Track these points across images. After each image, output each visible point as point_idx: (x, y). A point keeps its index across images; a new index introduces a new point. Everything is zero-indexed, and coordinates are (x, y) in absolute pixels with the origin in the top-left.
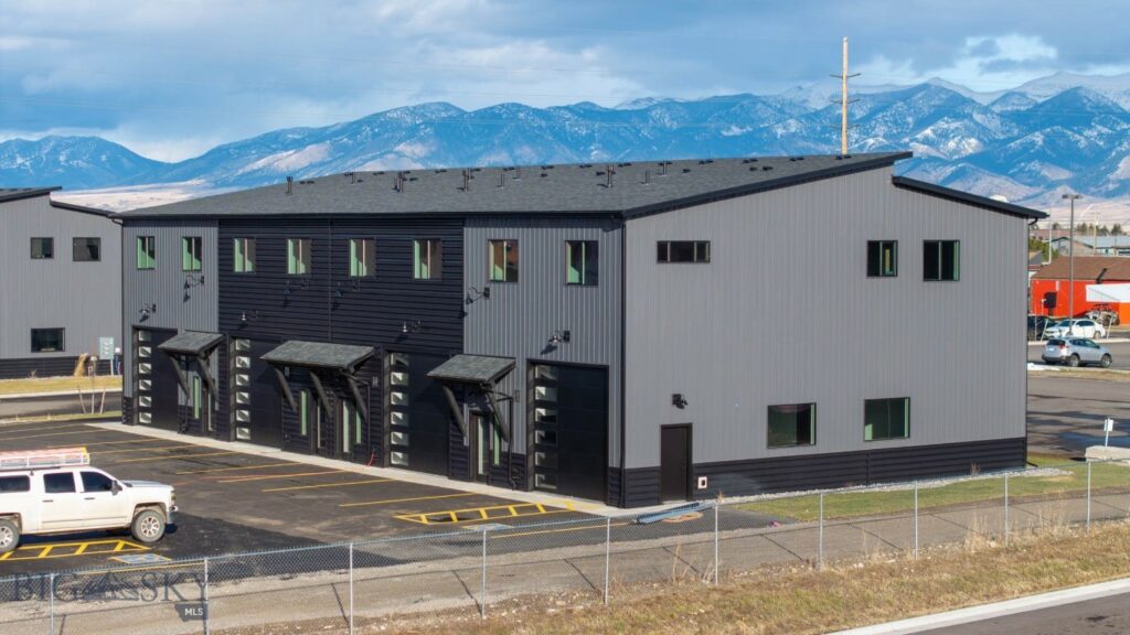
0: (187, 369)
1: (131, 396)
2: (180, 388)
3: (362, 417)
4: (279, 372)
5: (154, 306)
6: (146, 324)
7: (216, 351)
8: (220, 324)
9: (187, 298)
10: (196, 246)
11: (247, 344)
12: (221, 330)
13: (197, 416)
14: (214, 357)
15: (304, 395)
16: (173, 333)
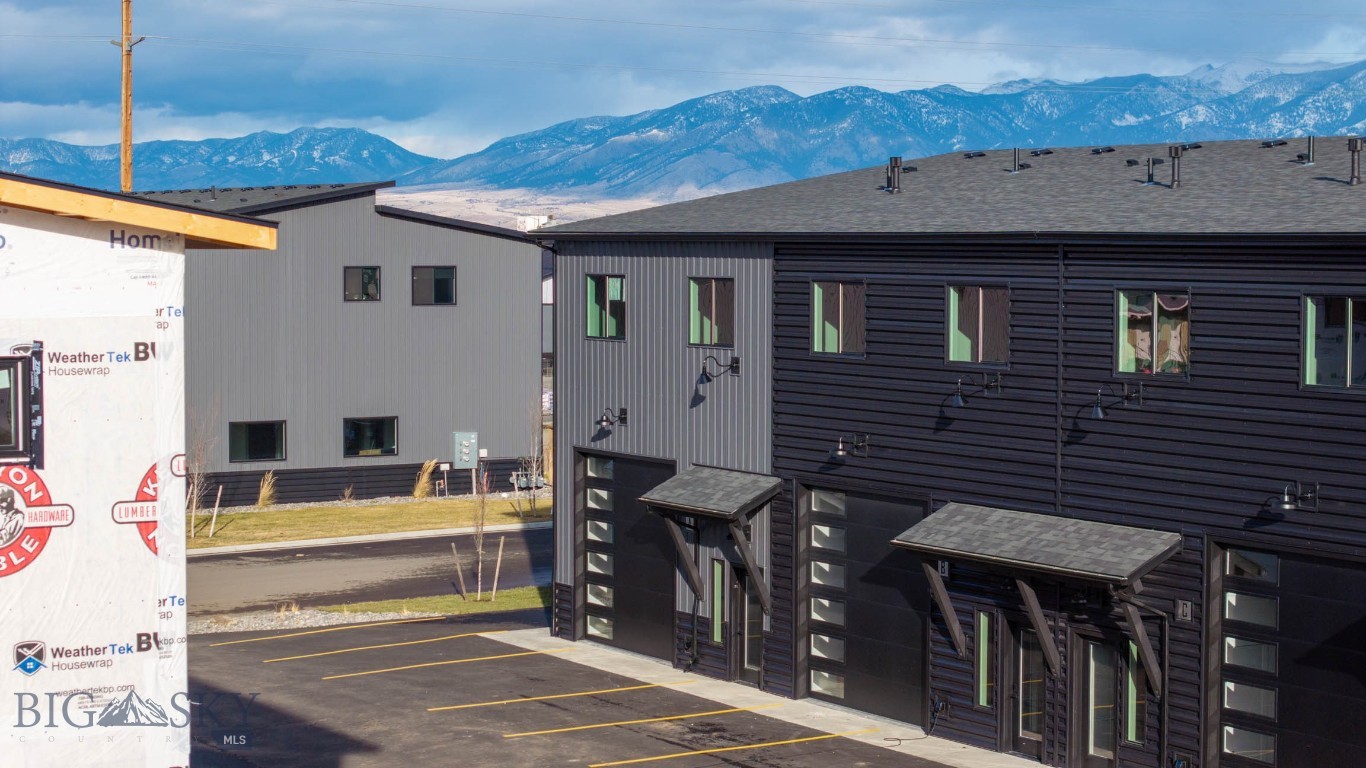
0: (697, 541)
1: (570, 583)
2: (679, 578)
3: (1145, 685)
4: (931, 570)
5: (623, 412)
6: (603, 445)
7: (766, 510)
8: (775, 457)
9: (697, 399)
10: (719, 298)
11: (837, 503)
12: (776, 470)
13: (717, 638)
14: (762, 523)
15: (984, 620)
16: (666, 469)
